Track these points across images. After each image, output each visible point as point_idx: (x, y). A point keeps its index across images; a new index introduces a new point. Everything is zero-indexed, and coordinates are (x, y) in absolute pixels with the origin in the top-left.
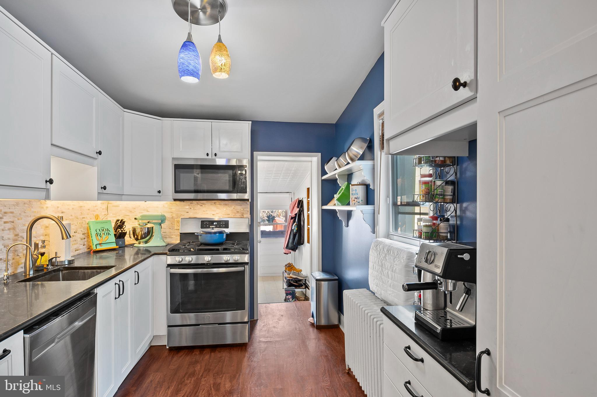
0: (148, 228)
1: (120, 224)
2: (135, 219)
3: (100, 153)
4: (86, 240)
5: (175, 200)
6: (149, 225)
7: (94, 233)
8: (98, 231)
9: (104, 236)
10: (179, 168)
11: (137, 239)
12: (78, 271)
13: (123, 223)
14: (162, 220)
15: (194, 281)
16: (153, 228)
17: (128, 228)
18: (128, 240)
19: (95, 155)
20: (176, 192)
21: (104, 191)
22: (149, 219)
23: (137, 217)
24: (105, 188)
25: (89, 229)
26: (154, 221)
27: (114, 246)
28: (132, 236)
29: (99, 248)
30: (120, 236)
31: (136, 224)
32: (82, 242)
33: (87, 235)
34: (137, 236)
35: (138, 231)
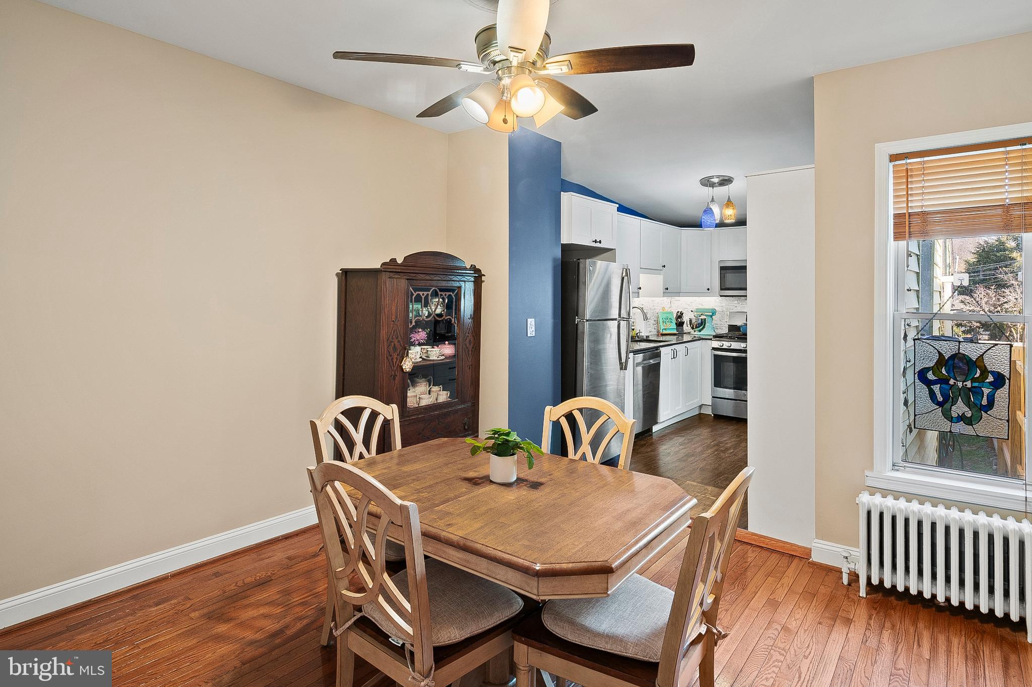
0: (701, 319)
1: (680, 316)
2: (692, 311)
3: (664, 266)
4: (656, 325)
5: (721, 296)
6: (703, 317)
7: (661, 321)
8: (664, 319)
9: (668, 324)
10: (723, 269)
11: (693, 328)
13: (682, 314)
14: (714, 312)
15: (733, 362)
16: (705, 319)
17: (686, 319)
18: (686, 328)
19: (662, 268)
20: (721, 289)
21: (667, 291)
22: (702, 312)
23: (693, 310)
24: (667, 289)
25: (658, 317)
26: (706, 314)
27: (675, 332)
28: (689, 325)
29: (665, 332)
30: (680, 324)
31: (692, 316)
32: (653, 327)
33: (657, 322)
34: (693, 326)
35: (693, 321)
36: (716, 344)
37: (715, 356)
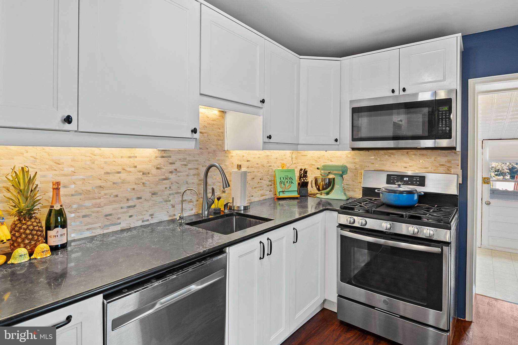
0: (329, 179)
1: (304, 174)
2: (318, 168)
3: (263, 101)
4: (272, 186)
5: (353, 149)
6: (331, 176)
7: (278, 181)
8: (282, 179)
9: (287, 185)
10: (356, 111)
11: (319, 190)
12: (246, 219)
13: (306, 172)
14: (343, 171)
16: (334, 179)
17: (310, 179)
18: (311, 189)
20: (354, 139)
22: (328, 169)
23: (319, 167)
24: (270, 137)
25: (275, 176)
26: (335, 172)
27: (296, 195)
28: (314, 185)
29: (282, 195)
30: (303, 185)
31: (318, 174)
32: (268, 188)
33: (273, 182)
34: (319, 186)
35: (319, 181)
36: (345, 219)
37: (343, 238)
